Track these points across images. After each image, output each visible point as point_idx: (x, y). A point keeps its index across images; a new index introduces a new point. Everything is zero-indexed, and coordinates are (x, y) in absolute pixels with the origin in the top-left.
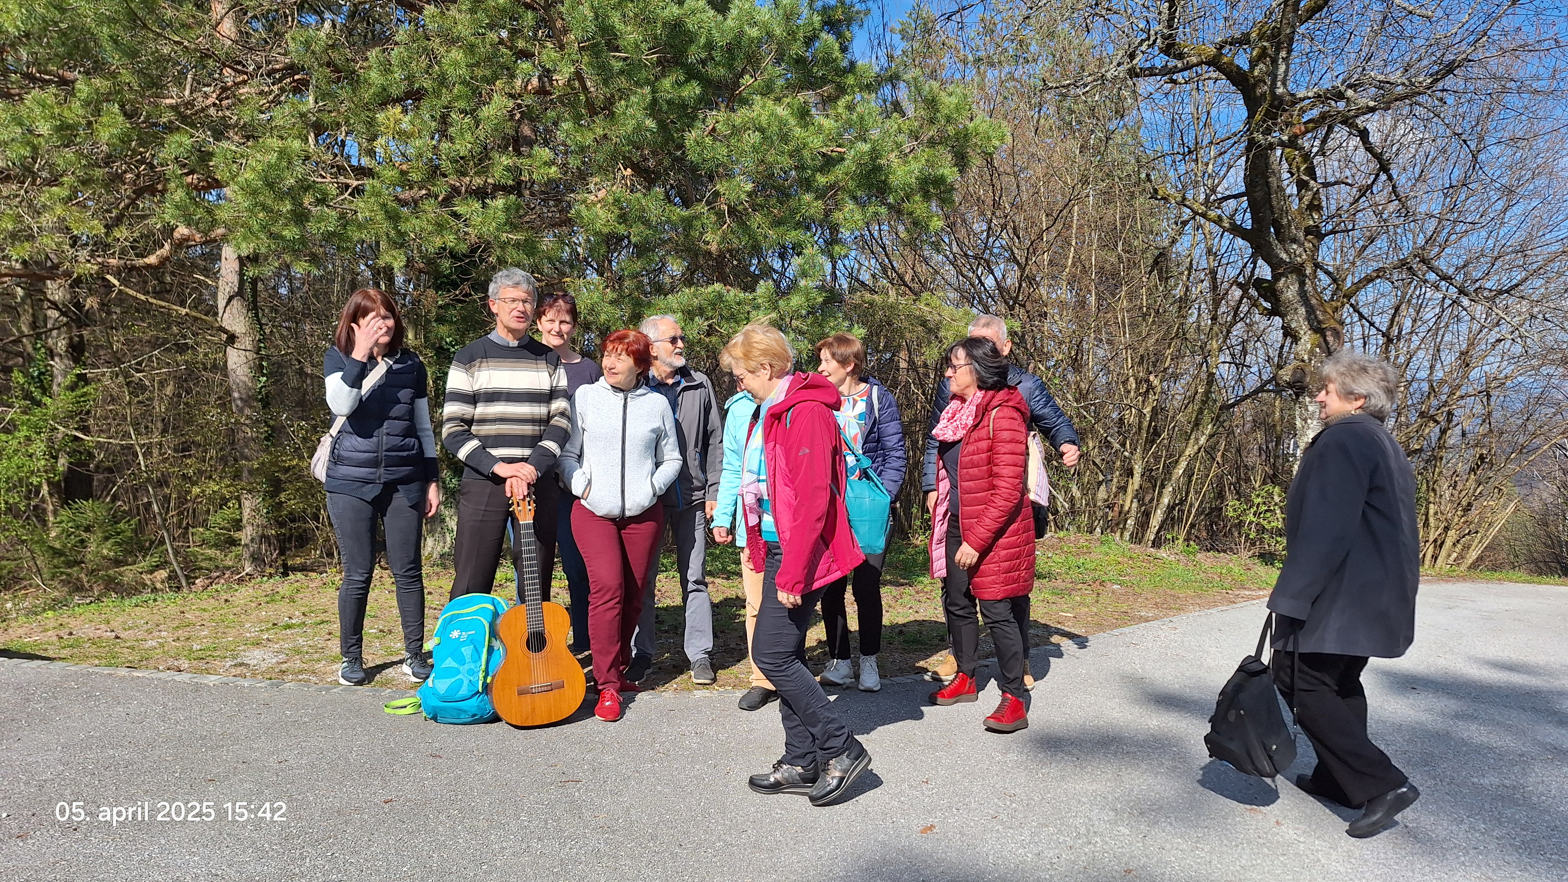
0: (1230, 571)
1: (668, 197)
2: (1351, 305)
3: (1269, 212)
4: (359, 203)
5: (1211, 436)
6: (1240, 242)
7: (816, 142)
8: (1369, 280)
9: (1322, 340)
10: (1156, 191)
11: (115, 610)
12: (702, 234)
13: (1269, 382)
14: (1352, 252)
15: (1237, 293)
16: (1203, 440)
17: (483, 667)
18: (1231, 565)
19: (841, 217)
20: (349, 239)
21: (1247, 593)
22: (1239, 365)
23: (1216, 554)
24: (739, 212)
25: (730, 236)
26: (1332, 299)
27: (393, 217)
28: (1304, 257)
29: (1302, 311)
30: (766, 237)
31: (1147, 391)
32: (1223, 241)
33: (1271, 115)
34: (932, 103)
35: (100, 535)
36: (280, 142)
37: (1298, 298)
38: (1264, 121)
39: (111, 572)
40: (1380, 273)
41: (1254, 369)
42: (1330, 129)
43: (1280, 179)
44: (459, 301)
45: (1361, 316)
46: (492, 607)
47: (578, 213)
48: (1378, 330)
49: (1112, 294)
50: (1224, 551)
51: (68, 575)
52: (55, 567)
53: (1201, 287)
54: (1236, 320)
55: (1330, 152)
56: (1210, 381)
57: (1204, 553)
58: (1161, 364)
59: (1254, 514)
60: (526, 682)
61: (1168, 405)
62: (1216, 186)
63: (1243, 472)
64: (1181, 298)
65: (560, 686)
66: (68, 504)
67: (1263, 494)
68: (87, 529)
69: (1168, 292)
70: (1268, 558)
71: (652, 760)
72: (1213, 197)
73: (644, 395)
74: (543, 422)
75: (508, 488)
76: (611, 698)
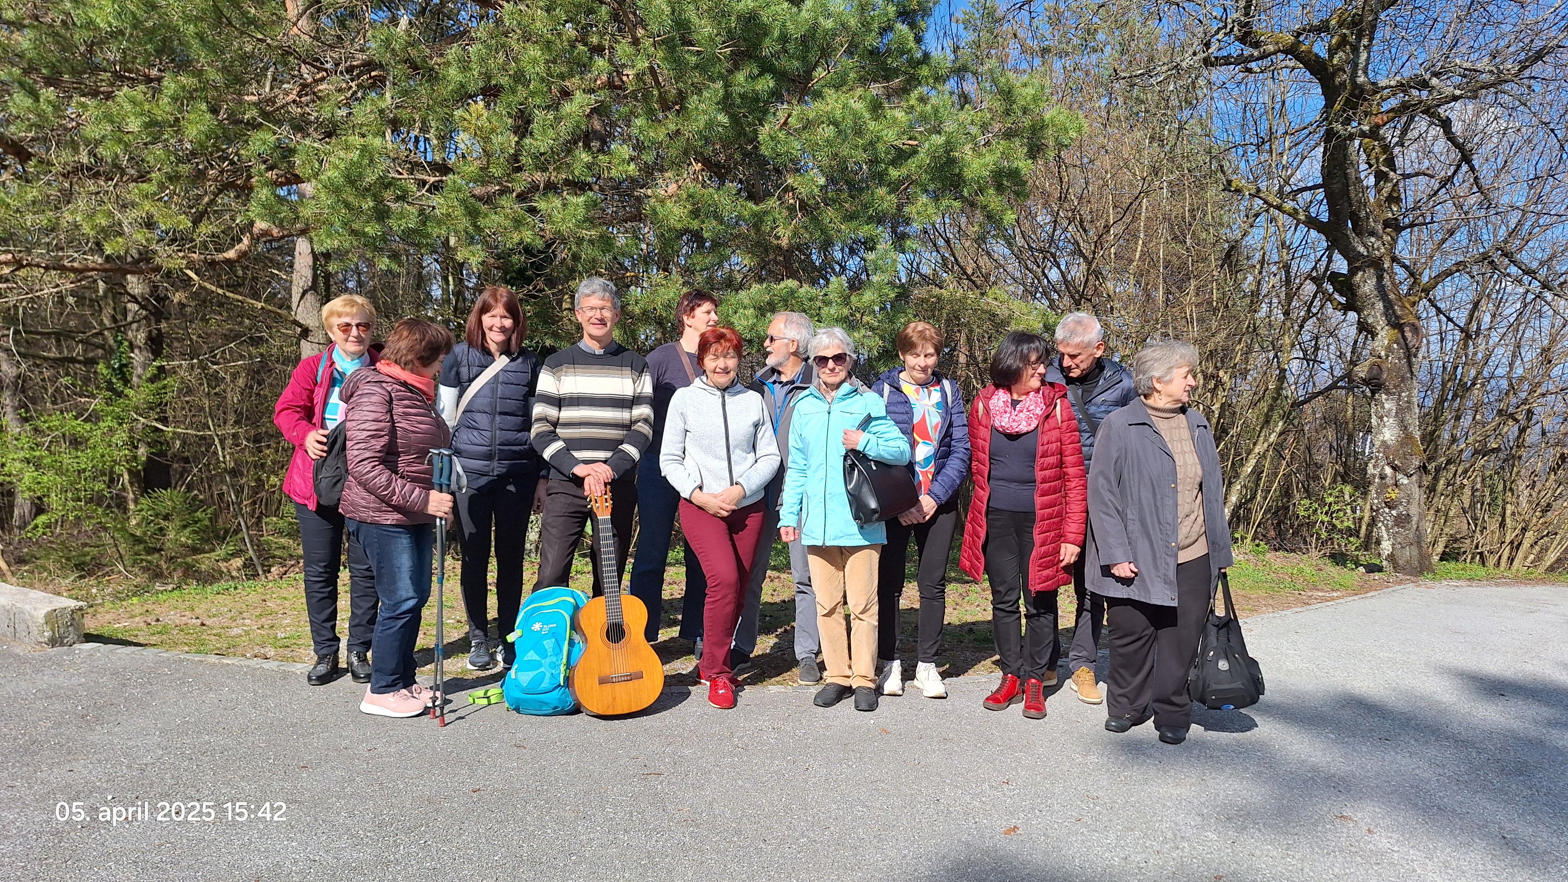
0: (1301, 571)
1: (739, 193)
2: (1430, 300)
3: (1346, 204)
4: (436, 200)
5: (1280, 434)
6: (1313, 233)
7: (890, 136)
8: (1448, 273)
9: (1400, 336)
10: (1229, 182)
11: (198, 597)
12: (773, 229)
13: (1341, 379)
14: (1430, 245)
15: (1309, 288)
16: (1273, 438)
17: (564, 661)
18: (1301, 565)
19: (914, 210)
20: (428, 236)
21: (1320, 594)
22: (1311, 359)
23: (1286, 554)
24: (811, 206)
25: (802, 231)
26: (1408, 294)
27: (473, 214)
28: (1383, 250)
29: (1380, 305)
30: (839, 230)
31: (1216, 386)
32: (1297, 235)
33: (1351, 104)
34: (1007, 95)
35: (178, 523)
36: (362, 140)
37: (1376, 293)
38: (1344, 111)
39: (189, 560)
40: (1460, 266)
41: (1326, 366)
42: (1411, 119)
43: (1357, 171)
44: (534, 297)
45: (1439, 311)
46: (572, 600)
48: (1455, 324)
49: (1179, 288)
50: (1293, 551)
51: (148, 562)
52: (136, 554)
53: (1274, 280)
54: (1309, 314)
55: (1409, 142)
56: (1282, 378)
57: (1273, 553)
58: (1231, 359)
59: (1326, 513)
60: (606, 672)
61: (1234, 401)
62: (1290, 177)
63: (1312, 470)
64: (1252, 292)
65: (640, 676)
66: (148, 493)
67: (1336, 493)
68: (166, 518)
69: (1238, 286)
70: (1339, 558)
71: (731, 754)
72: (1287, 189)
73: (739, 392)
74: (627, 426)
75: (586, 487)
76: (725, 687)
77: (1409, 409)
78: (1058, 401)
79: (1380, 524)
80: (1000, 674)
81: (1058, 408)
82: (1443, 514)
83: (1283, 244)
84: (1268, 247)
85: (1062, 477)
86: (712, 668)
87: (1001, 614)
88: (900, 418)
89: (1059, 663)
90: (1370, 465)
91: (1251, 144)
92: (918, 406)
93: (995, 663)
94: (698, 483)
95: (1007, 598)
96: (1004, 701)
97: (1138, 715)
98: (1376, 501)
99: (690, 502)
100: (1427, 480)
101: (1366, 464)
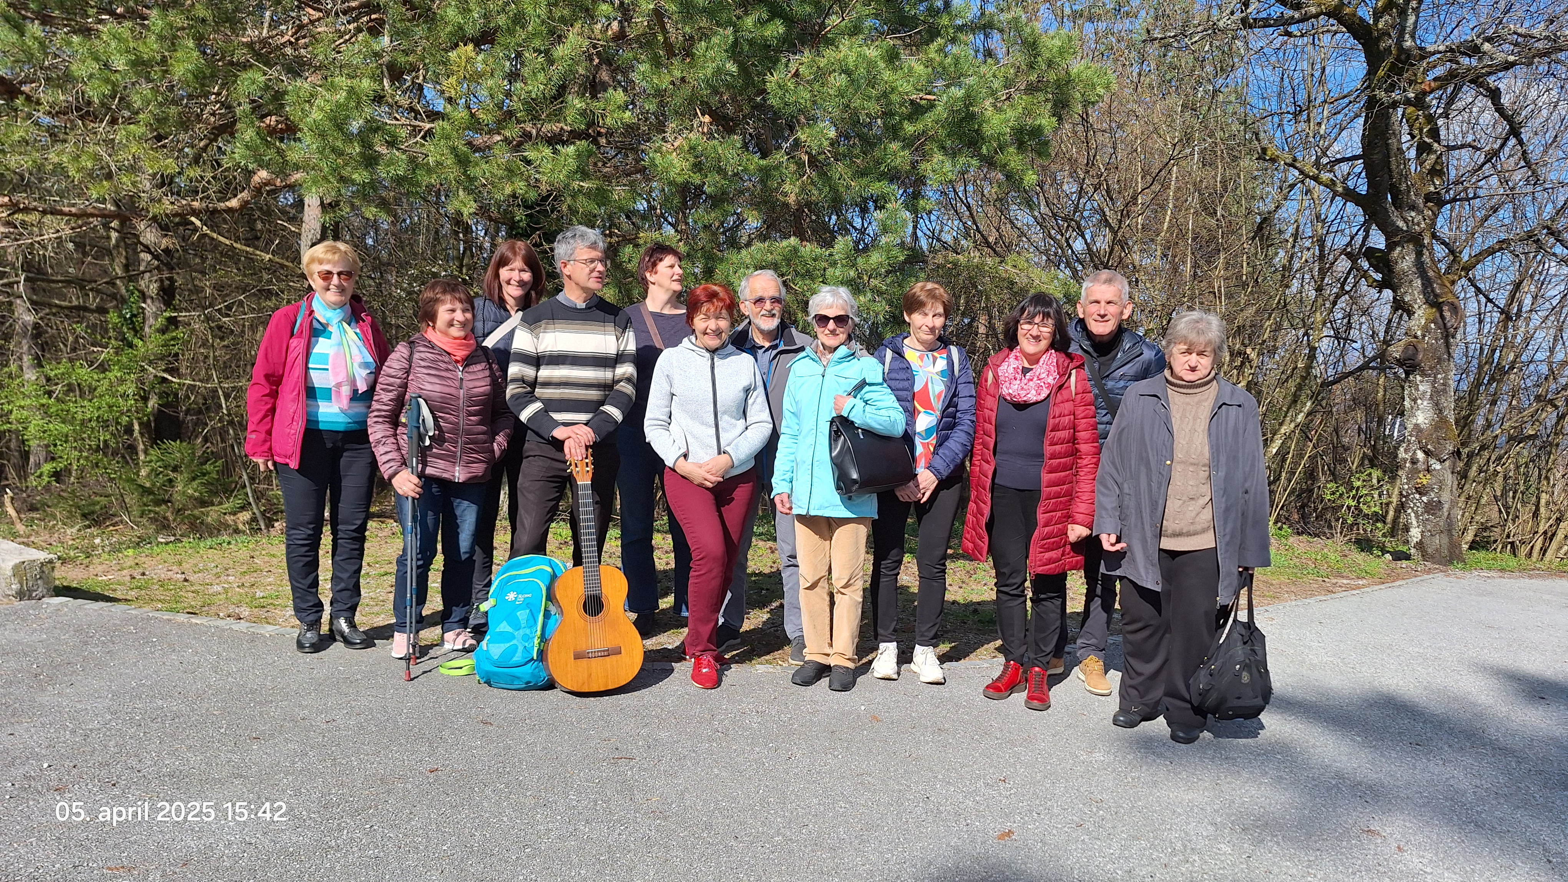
0: (1325, 557)
1: (745, 146)
2: (1470, 280)
3: (1386, 176)
4: (429, 146)
5: (1309, 414)
6: (1350, 207)
7: (905, 87)
8: (1490, 252)
9: (1438, 315)
10: (1264, 150)
11: (190, 551)
12: (780, 185)
13: (1374, 359)
14: (1471, 223)
15: (1343, 265)
16: (1300, 418)
17: (539, 633)
18: (1326, 550)
19: (930, 168)
20: (418, 184)
21: (1345, 581)
22: (1341, 337)
23: (1309, 538)
24: (820, 162)
25: (810, 188)
26: (1447, 272)
27: (463, 161)
28: (1423, 226)
29: (1418, 283)
30: (848, 187)
31: (1243, 363)
32: (1333, 209)
33: (1396, 70)
34: (1032, 47)
35: (187, 475)
36: (348, 81)
37: (1414, 269)
38: (1388, 77)
39: (196, 512)
40: (1503, 245)
41: (1358, 345)
42: (1458, 89)
43: (1400, 142)
45: (1478, 291)
46: (550, 570)
47: (652, 160)
48: (1495, 306)
49: (1209, 262)
50: (1317, 535)
51: (156, 513)
52: (145, 505)
53: (1307, 255)
54: (1342, 292)
55: (1456, 113)
56: (1312, 357)
57: (1296, 537)
58: (1258, 337)
59: (1354, 498)
60: (582, 646)
61: (1260, 380)
62: (1327, 149)
63: (1339, 452)
64: (1284, 267)
65: (617, 652)
66: (157, 444)
67: (1364, 476)
68: (175, 469)
69: (1269, 261)
70: (1365, 545)
71: (710, 740)
72: (1325, 160)
73: (730, 355)
74: (607, 387)
75: (566, 450)
76: (709, 666)
77: (1445, 391)
78: (1074, 372)
79: (1409, 511)
80: (1001, 659)
81: (1073, 378)
82: (1474, 500)
83: (1318, 217)
84: (1302, 220)
85: (1075, 453)
86: (696, 646)
87: (1005, 597)
88: (900, 385)
89: (1067, 649)
90: (1402, 449)
91: (1288, 113)
92: (921, 373)
93: (998, 649)
94: (683, 450)
95: (1011, 581)
96: (1006, 690)
97: (1148, 710)
98: (1406, 487)
99: (673, 470)
100: (1460, 465)
101: (1397, 448)
